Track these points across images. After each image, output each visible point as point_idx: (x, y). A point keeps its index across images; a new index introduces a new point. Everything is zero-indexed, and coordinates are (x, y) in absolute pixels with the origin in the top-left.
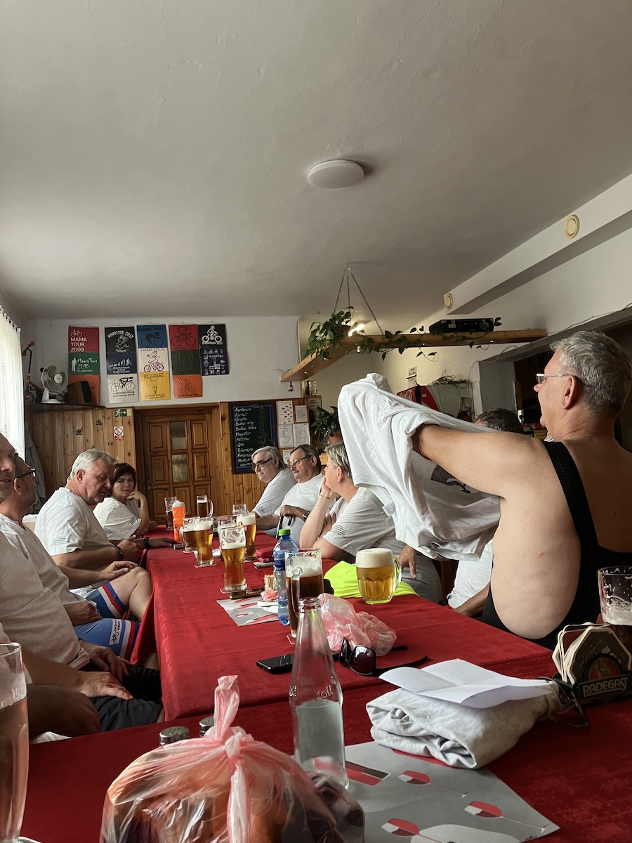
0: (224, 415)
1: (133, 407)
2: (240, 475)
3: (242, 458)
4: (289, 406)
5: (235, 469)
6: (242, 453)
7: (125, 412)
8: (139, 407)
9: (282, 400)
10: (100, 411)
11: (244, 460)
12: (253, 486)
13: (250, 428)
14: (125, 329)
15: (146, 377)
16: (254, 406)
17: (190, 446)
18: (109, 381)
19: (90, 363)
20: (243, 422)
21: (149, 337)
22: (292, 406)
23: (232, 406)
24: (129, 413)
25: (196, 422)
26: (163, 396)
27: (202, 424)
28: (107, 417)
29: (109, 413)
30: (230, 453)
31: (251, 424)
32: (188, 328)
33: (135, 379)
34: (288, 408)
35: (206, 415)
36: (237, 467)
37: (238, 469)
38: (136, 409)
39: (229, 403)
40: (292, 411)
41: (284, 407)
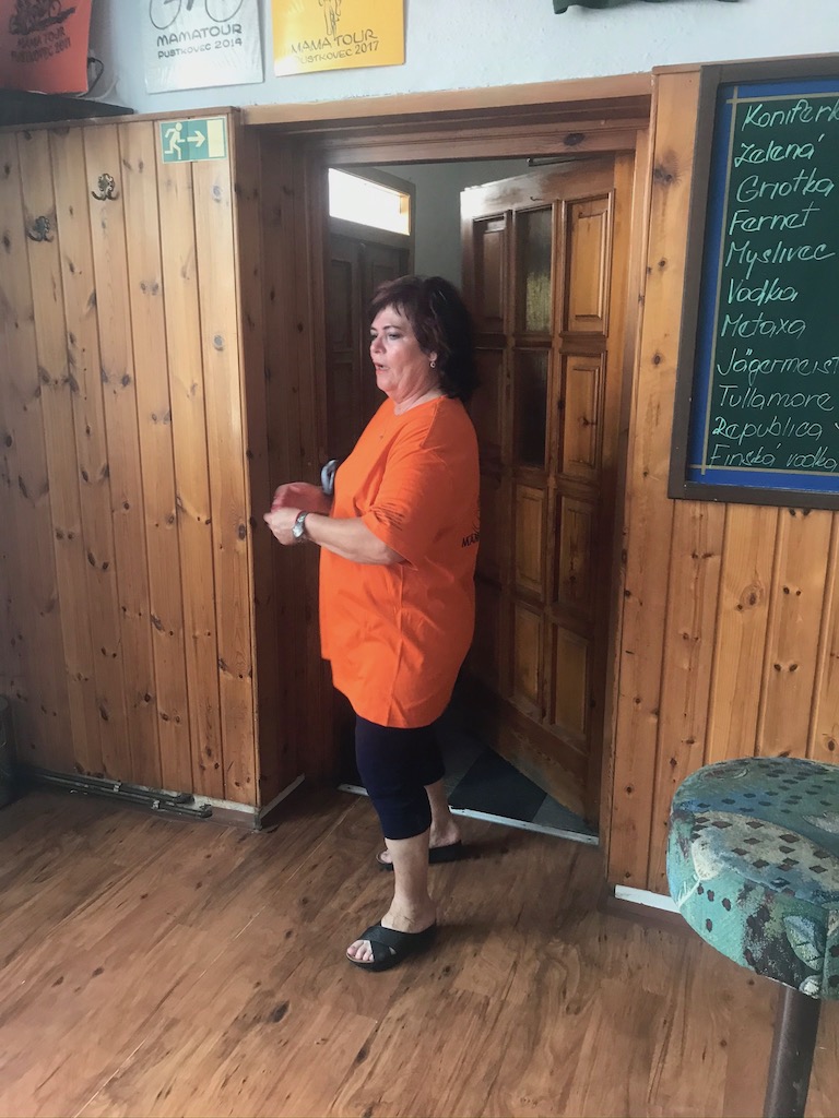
0: (671, 156)
1: (236, 114)
2: (713, 511)
5: (690, 474)
7: (200, 138)
10: (110, 130)
12: (780, 580)
24: (217, 139)
28: (134, 163)
29: (141, 142)
30: (672, 380)
36: (704, 467)
37: (703, 473)
38: (254, 120)
39: (709, 71)
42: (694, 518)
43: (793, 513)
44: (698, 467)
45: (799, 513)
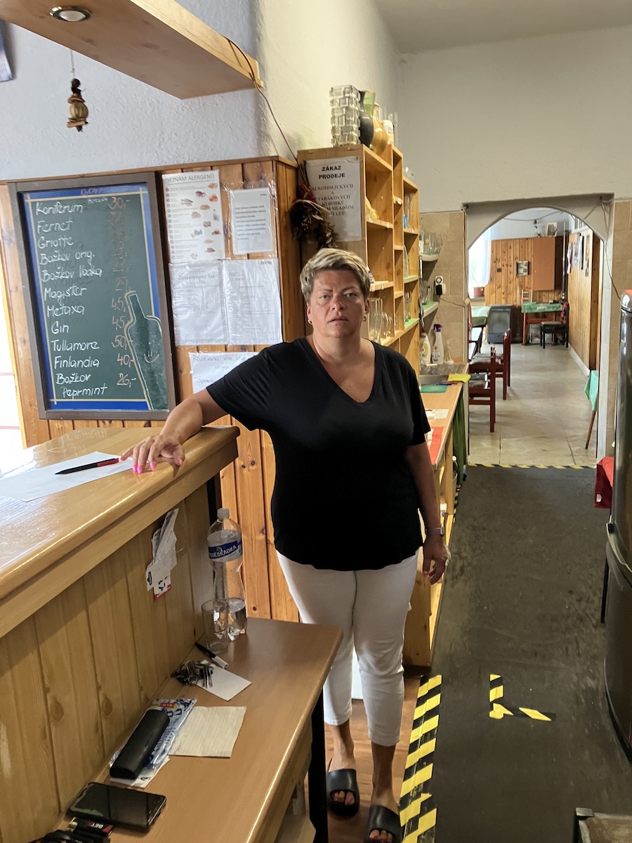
3: (67, 372)
4: (209, 193)
5: (49, 405)
6: (65, 355)
9: (183, 168)
11: (75, 379)
13: (83, 273)
16: (91, 196)
20: (63, 250)
22: (217, 191)
23: (23, 195)
31: (85, 259)
34: (205, 200)
37: (56, 404)
39: (13, 183)
40: (219, 214)
41: (193, 197)
42: (59, 429)
43: (104, 423)
44: (52, 400)
45: (107, 422)
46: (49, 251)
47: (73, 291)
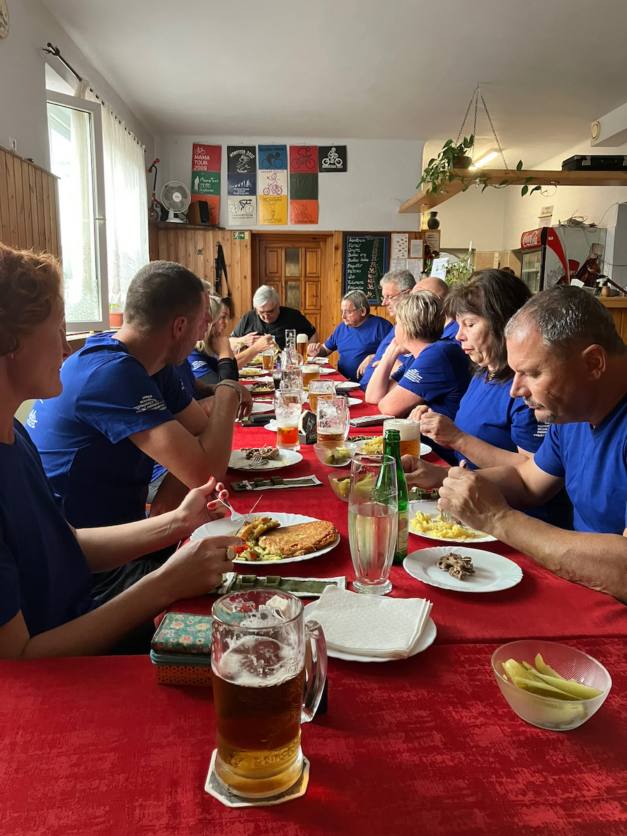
0: (338, 245)
1: (251, 231)
4: (405, 240)
6: (352, 285)
7: (243, 235)
8: (255, 231)
9: (398, 233)
10: (220, 232)
13: (362, 260)
14: (246, 148)
15: (265, 200)
16: (368, 238)
17: (303, 274)
18: (229, 202)
19: (211, 183)
20: (356, 253)
21: (269, 159)
22: (407, 240)
23: (346, 236)
24: (247, 236)
25: (310, 250)
26: (280, 221)
27: (316, 252)
28: (226, 239)
29: (228, 235)
30: (340, 284)
31: (363, 256)
32: (308, 149)
33: (253, 202)
34: (403, 242)
35: (321, 243)
38: (254, 232)
39: (344, 232)
40: (407, 245)
41: (400, 240)
46: (352, 253)
47: (358, 265)
